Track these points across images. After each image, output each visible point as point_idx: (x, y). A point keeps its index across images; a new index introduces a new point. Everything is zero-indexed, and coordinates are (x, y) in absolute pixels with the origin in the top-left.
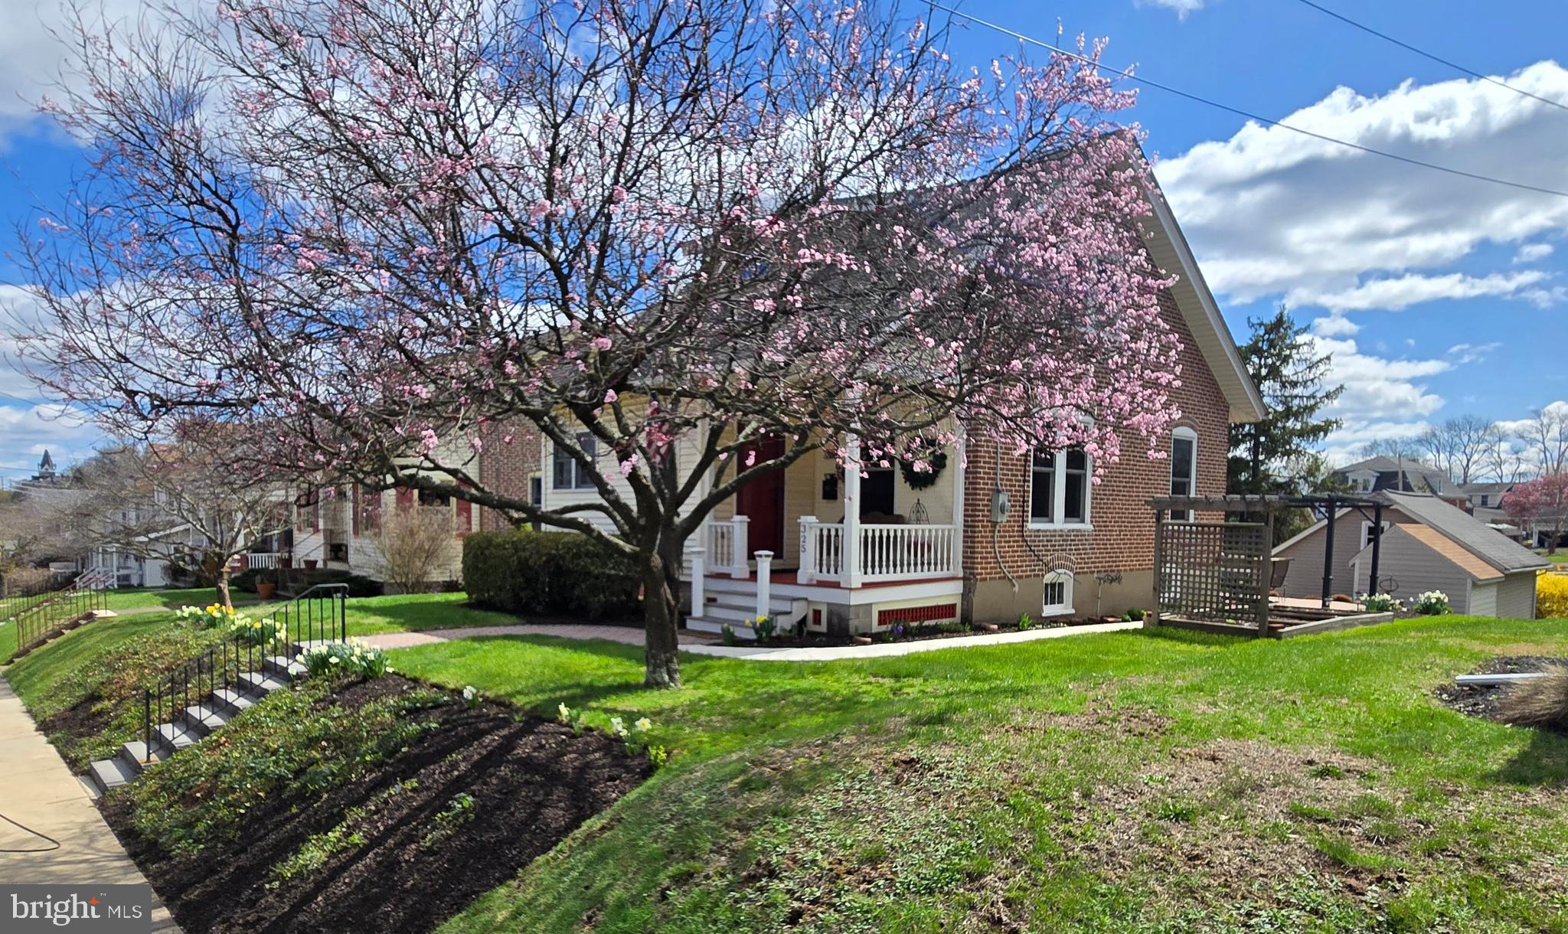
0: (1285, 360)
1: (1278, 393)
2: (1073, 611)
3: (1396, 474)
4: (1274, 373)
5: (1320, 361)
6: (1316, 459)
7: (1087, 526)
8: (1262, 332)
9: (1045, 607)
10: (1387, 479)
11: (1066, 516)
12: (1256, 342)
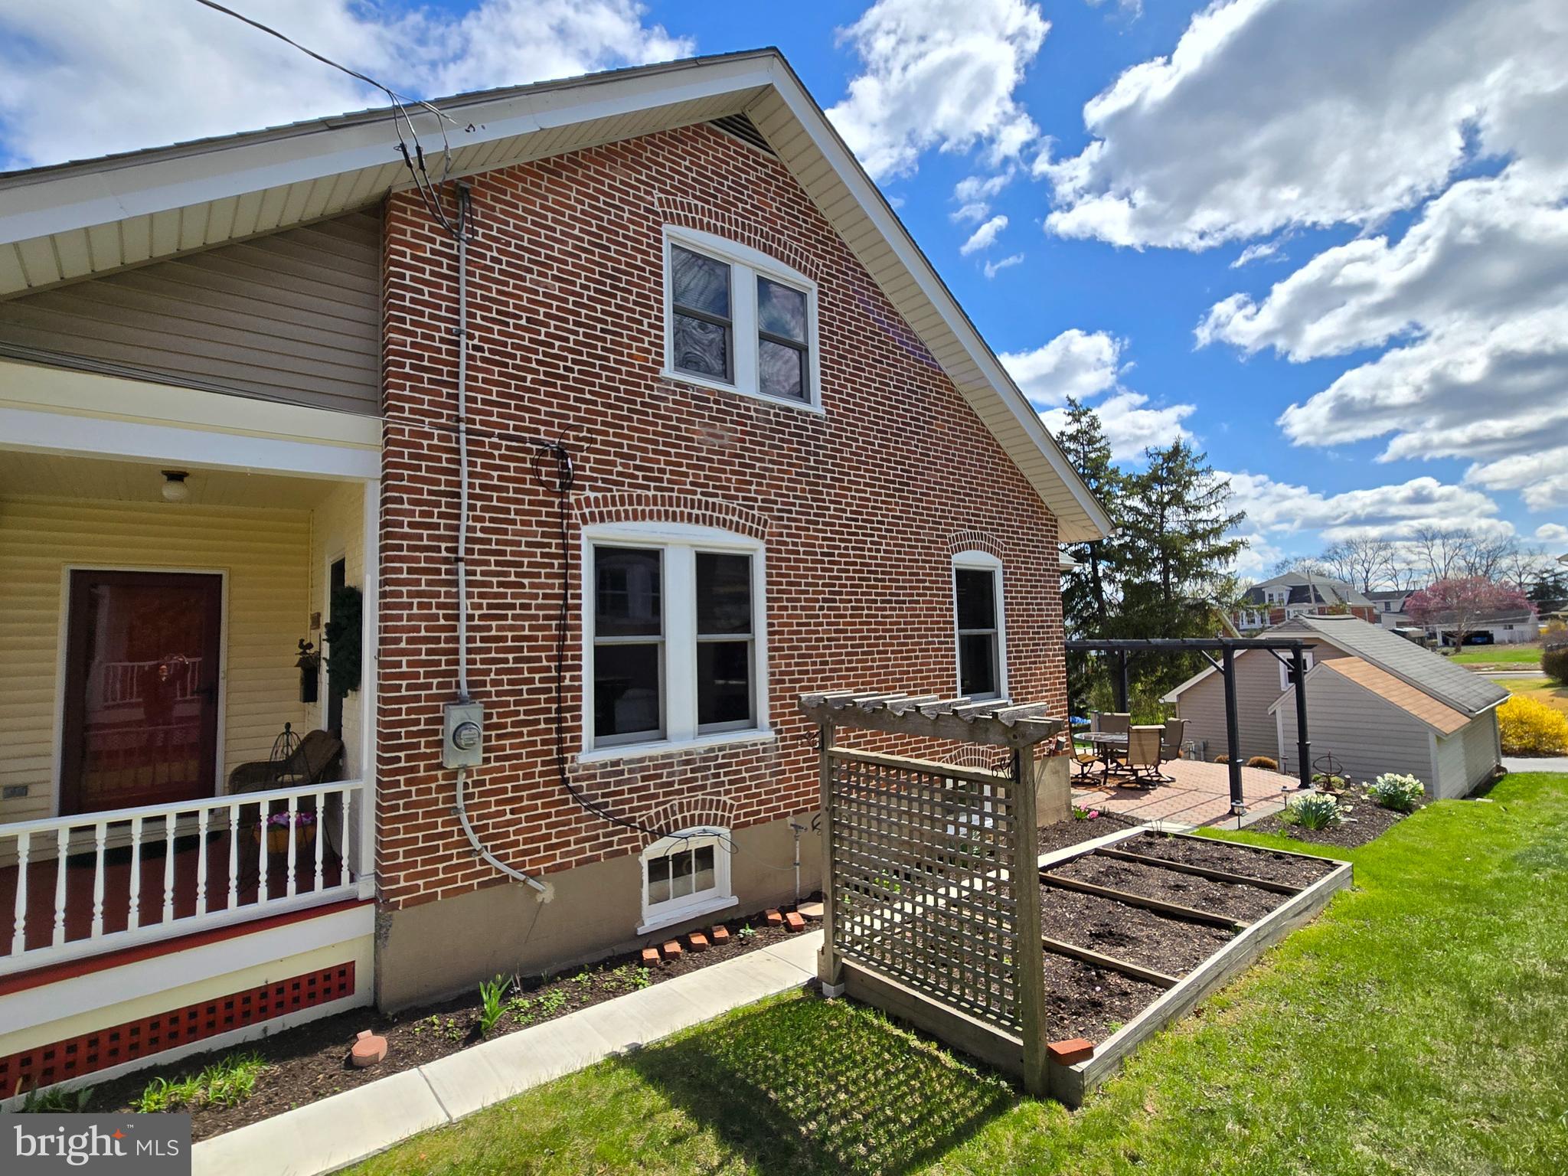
0: (1187, 486)
1: (1183, 518)
2: (734, 901)
3: (1307, 587)
4: (1177, 499)
5: (1220, 486)
6: (1229, 580)
7: (764, 735)
8: (1160, 461)
9: (647, 909)
10: (1299, 594)
11: (702, 720)
12: (1155, 471)
